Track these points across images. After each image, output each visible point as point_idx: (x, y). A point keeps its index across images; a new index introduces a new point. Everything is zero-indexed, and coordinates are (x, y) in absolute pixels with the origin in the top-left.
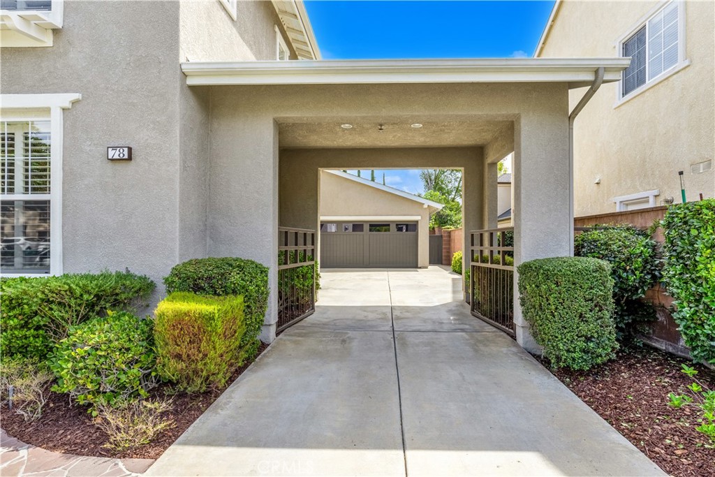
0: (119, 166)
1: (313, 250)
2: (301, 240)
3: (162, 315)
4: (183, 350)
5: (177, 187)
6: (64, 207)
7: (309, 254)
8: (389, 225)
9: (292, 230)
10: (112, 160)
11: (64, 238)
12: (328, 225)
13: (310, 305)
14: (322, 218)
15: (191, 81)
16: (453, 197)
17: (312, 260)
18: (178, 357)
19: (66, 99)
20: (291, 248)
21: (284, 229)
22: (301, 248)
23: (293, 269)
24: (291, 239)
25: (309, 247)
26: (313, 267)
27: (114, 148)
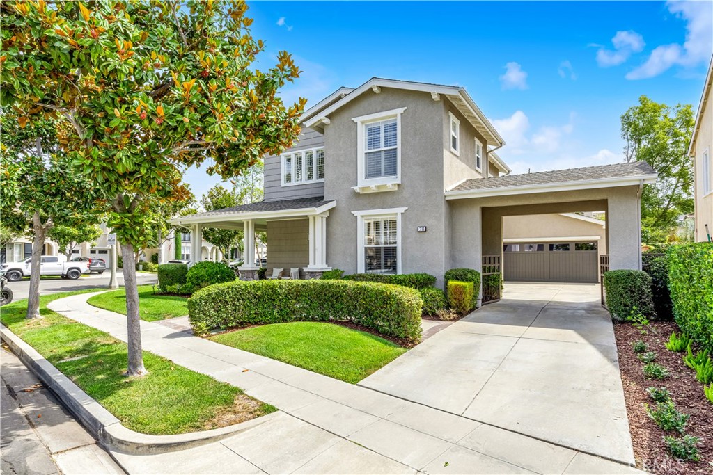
0: (421, 234)
1: (499, 266)
2: (492, 260)
3: (451, 286)
4: (457, 296)
5: (443, 241)
6: (402, 249)
7: (497, 268)
8: (568, 245)
9: (488, 256)
10: (420, 232)
11: (402, 261)
12: (513, 246)
13: (498, 298)
14: (505, 240)
15: (447, 198)
16: (665, 206)
17: (499, 271)
18: (455, 299)
19: (402, 210)
20: (487, 265)
21: (485, 255)
22: (492, 265)
23: (488, 276)
24: (487, 261)
25: (497, 264)
26: (499, 275)
27: (420, 227)
